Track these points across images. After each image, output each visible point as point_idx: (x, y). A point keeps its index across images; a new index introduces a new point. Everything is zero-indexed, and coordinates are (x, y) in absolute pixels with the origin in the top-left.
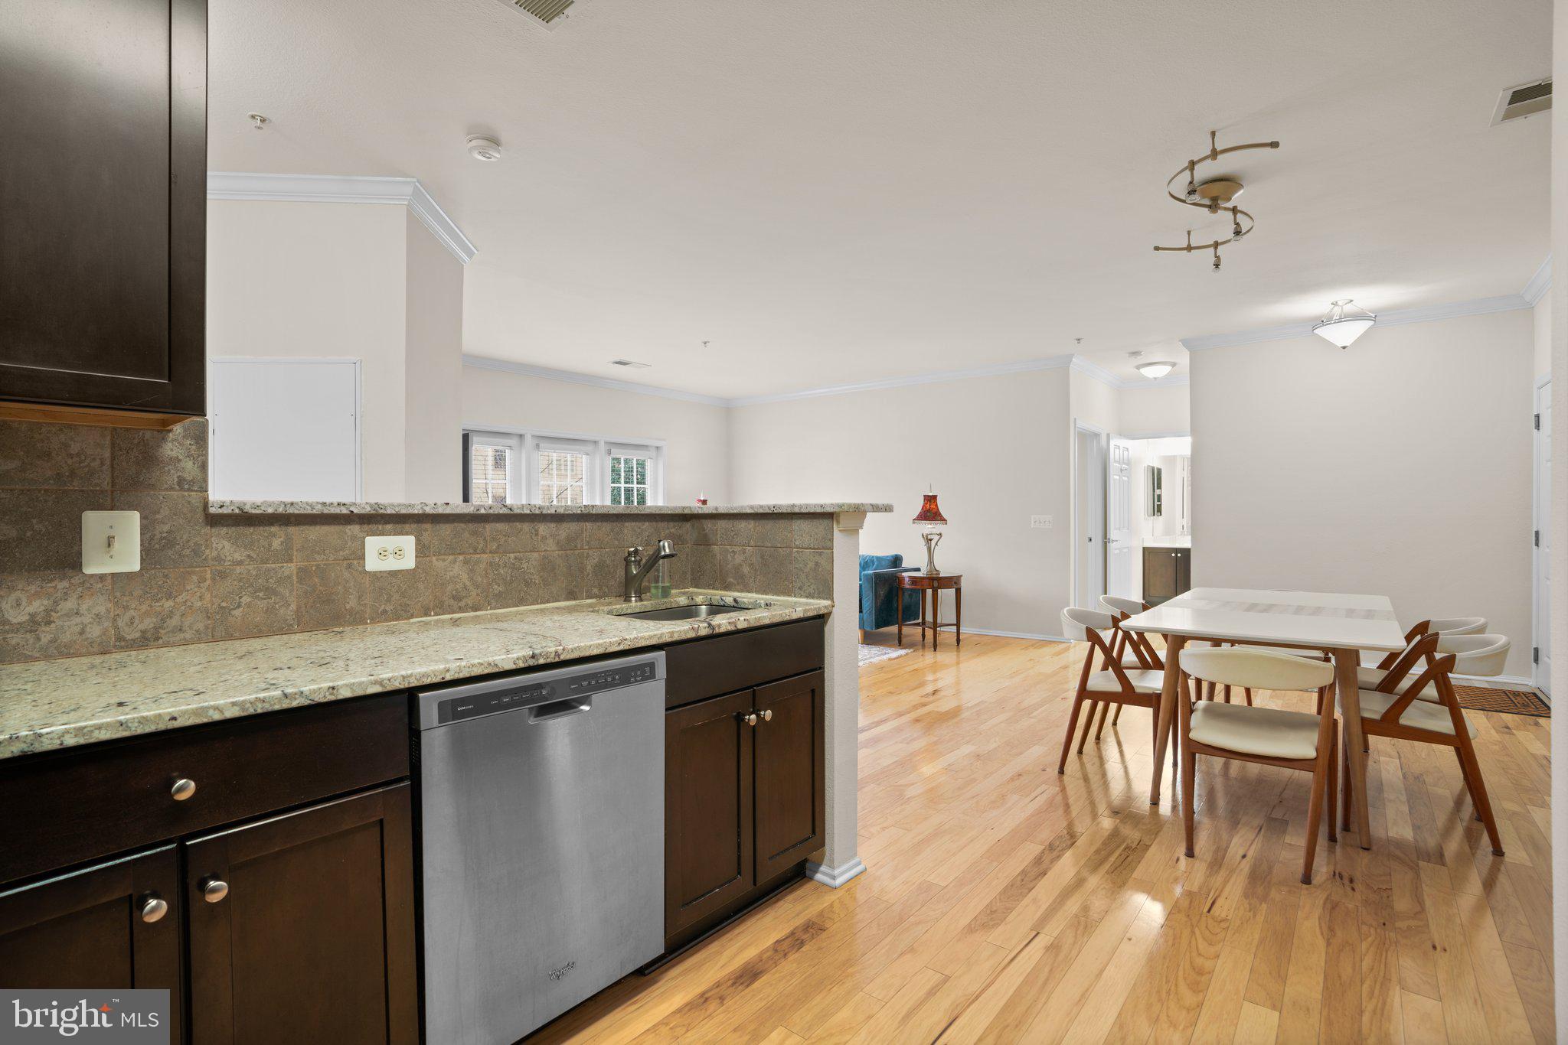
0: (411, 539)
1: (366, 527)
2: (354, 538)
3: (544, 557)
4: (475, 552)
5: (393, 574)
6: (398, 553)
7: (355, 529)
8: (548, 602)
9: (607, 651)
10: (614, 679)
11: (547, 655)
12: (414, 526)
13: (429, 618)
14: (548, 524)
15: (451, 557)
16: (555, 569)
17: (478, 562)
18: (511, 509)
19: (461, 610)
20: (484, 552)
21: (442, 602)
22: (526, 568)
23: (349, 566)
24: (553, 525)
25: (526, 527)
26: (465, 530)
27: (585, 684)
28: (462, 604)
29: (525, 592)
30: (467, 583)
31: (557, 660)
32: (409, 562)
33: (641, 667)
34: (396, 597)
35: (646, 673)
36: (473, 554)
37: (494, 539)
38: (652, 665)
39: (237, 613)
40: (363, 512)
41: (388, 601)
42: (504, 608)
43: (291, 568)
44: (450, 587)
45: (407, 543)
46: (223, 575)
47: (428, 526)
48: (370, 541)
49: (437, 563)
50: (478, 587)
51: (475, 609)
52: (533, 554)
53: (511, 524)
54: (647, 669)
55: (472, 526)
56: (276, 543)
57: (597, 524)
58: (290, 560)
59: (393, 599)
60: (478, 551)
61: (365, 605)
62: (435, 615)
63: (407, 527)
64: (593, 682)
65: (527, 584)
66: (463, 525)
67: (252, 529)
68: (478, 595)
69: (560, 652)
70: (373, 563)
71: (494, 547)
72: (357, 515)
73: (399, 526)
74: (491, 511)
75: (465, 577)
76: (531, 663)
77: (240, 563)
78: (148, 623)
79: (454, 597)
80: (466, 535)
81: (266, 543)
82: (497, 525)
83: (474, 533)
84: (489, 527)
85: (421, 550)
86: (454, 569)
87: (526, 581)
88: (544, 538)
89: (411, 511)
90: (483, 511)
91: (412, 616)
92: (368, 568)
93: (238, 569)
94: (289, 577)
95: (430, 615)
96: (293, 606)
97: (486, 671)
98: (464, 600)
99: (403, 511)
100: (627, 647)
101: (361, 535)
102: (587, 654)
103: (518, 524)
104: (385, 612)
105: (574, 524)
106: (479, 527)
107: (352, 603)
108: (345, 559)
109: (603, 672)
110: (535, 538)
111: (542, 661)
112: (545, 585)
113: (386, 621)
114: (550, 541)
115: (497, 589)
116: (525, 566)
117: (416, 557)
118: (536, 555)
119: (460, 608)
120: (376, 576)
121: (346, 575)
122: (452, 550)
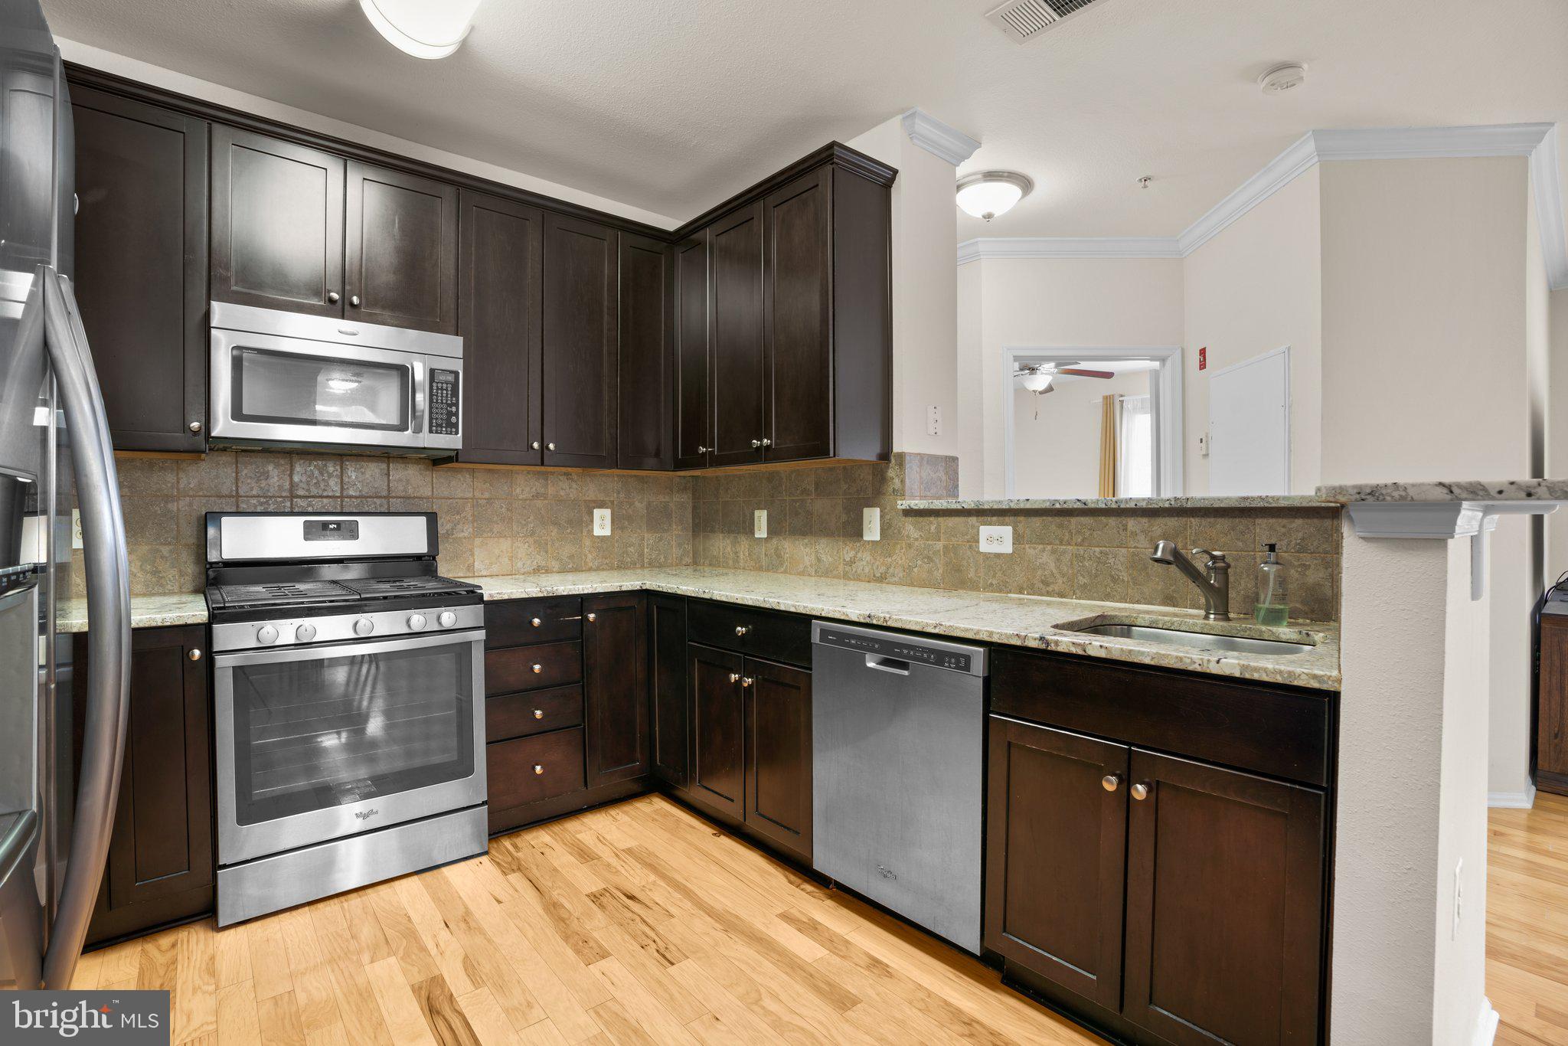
0: (1009, 529)
1: (981, 519)
2: (973, 526)
3: (1134, 555)
4: (1061, 543)
5: (998, 556)
6: (1000, 540)
7: (973, 520)
8: (1138, 602)
9: (924, 630)
10: (929, 657)
11: (878, 618)
12: (1012, 518)
13: (1022, 596)
14: (1140, 519)
15: (1041, 546)
16: (1147, 568)
17: (1064, 552)
18: (1085, 504)
19: (1048, 594)
20: (1069, 544)
21: (1033, 585)
22: (1112, 564)
23: (970, 547)
24: (1144, 520)
25: (1112, 521)
26: (1052, 522)
27: (905, 651)
28: (1050, 589)
29: (1111, 588)
30: (1054, 571)
31: (885, 624)
32: (1007, 548)
33: (957, 656)
34: (999, 574)
35: (963, 663)
36: (1060, 545)
37: (1079, 532)
38: (968, 658)
39: (915, 570)
40: (970, 507)
41: (994, 576)
42: (1089, 600)
43: (939, 545)
44: (1039, 572)
45: (1006, 532)
46: (910, 546)
47: (1022, 518)
48: (982, 528)
49: (1030, 551)
50: (1063, 576)
51: (1062, 595)
52: (1120, 549)
53: (1095, 518)
54: (963, 660)
55: (1058, 520)
56: (933, 528)
57: (1209, 520)
58: (939, 540)
59: (997, 575)
60: (1064, 543)
61: (980, 577)
62: (1028, 594)
63: (1007, 519)
64: (912, 653)
65: (1115, 580)
66: (1050, 518)
67: (921, 519)
68: (1063, 583)
69: (887, 619)
70: (984, 547)
71: (1079, 540)
72: (966, 509)
73: (1001, 518)
74: (1065, 506)
75: (1052, 565)
76: (868, 621)
77: (917, 539)
78: (883, 569)
79: (1042, 582)
80: (1053, 527)
81: (927, 528)
82: (1082, 519)
83: (1060, 526)
84: (1074, 520)
85: (1017, 539)
86: (1043, 557)
87: (1112, 576)
88: (1134, 534)
89: (1000, 507)
90: (1058, 506)
91: (1010, 592)
92: (981, 550)
93: (916, 543)
94: (939, 551)
95: (1024, 594)
96: (941, 571)
97: (842, 618)
98: (1051, 586)
99: (995, 507)
100: (942, 632)
101: (977, 524)
102: (908, 627)
103: (1103, 518)
104: (991, 584)
105: (1173, 519)
106: (1065, 520)
107: (971, 574)
108: (968, 542)
109: (921, 647)
110: (1123, 533)
111: (875, 622)
112: (1134, 584)
113: (992, 591)
114: (1142, 537)
115: (1082, 580)
116: (1111, 561)
117: (1013, 544)
118: (1124, 550)
119: (1048, 592)
120: (987, 556)
121: (969, 553)
122: (1042, 540)
